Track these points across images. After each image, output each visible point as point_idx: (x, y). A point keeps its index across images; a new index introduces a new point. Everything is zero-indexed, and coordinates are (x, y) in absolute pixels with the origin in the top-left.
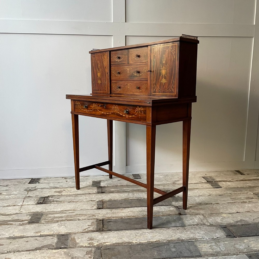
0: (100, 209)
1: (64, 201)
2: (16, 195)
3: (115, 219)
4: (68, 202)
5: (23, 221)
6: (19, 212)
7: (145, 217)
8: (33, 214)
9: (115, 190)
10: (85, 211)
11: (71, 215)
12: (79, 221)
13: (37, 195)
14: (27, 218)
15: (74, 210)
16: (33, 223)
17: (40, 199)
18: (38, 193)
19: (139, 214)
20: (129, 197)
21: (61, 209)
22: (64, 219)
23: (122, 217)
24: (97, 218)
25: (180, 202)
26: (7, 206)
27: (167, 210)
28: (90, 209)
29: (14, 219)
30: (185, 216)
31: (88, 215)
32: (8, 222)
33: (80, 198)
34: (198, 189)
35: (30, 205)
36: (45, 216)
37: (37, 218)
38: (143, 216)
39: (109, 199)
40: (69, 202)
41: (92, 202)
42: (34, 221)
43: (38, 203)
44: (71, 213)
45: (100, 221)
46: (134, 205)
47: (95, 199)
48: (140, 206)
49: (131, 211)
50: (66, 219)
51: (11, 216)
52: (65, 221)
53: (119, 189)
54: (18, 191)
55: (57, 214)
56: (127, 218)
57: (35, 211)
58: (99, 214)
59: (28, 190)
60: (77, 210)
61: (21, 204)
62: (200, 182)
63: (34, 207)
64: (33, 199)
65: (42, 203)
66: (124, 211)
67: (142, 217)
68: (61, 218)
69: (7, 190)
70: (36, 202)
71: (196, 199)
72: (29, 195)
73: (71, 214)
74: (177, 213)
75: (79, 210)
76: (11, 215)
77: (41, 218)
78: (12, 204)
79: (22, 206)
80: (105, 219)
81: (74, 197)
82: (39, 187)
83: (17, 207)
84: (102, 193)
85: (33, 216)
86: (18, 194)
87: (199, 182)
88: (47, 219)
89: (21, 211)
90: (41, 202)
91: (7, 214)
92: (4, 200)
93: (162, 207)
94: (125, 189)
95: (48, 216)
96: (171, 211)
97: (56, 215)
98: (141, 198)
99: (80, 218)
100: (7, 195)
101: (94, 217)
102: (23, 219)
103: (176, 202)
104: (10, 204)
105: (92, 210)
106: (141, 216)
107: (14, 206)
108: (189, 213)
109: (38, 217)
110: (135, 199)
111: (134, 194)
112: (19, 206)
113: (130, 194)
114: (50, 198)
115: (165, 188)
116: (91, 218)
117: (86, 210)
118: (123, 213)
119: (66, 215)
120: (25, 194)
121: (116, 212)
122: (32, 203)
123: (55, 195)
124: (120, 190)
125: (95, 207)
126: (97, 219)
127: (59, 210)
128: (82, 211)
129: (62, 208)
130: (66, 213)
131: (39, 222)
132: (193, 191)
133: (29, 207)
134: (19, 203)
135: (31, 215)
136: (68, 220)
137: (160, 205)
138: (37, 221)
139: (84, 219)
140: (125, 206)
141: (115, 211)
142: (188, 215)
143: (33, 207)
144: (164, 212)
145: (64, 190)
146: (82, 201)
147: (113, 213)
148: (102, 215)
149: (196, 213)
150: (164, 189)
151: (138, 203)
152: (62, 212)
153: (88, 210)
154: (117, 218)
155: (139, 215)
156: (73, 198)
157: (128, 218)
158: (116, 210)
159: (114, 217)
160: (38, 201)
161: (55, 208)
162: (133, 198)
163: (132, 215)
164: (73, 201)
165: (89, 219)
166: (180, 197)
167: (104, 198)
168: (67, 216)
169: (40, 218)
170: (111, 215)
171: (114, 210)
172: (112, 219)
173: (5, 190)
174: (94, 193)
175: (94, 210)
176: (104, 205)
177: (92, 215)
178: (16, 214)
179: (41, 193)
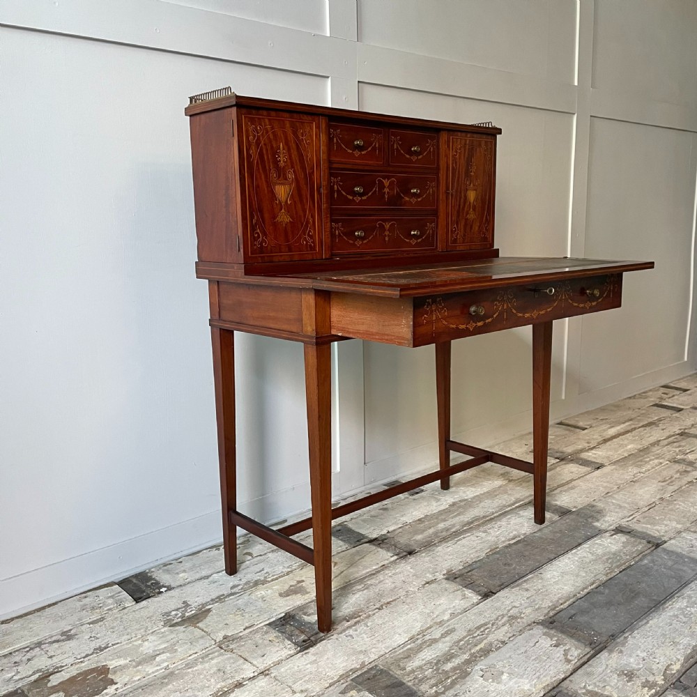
0: (489, 595)
2: (170, 650)
3: (567, 605)
4: (379, 609)
8: (357, 682)
9: (428, 537)
11: (460, 640)
12: (509, 645)
17: (282, 632)
19: (592, 575)
20: (490, 543)
21: (398, 634)
22: (465, 657)
23: (574, 596)
24: (534, 620)
28: (468, 605)
30: (666, 544)
31: (500, 623)
33: (388, 586)
35: (284, 660)
37: (391, 687)
39: (462, 564)
41: (434, 584)
43: (299, 644)
44: (447, 634)
45: (551, 623)
50: (473, 656)
52: (477, 660)
53: (431, 531)
54: (151, 638)
55: (423, 653)
56: (585, 592)
58: (516, 607)
60: (445, 620)
61: (249, 668)
63: (314, 661)
65: (314, 643)
68: (452, 658)
69: (99, 650)
70: (290, 645)
72: (221, 635)
73: (455, 637)
74: (645, 543)
75: (447, 617)
77: (402, 682)
79: (264, 674)
81: (365, 588)
85: (364, 686)
86: (173, 645)
88: (427, 678)
89: (296, 690)
90: (300, 639)
92: (163, 683)
93: (598, 541)
95: (408, 669)
97: (425, 657)
98: (520, 536)
99: (499, 637)
100: (139, 663)
101: (522, 621)
103: (597, 521)
104: (217, 687)
108: (663, 536)
109: (385, 682)
110: (512, 542)
111: (487, 532)
112: (254, 678)
114: (303, 616)
116: (519, 625)
119: (448, 644)
120: (202, 638)
121: (538, 587)
122: (282, 653)
125: (472, 596)
126: (539, 622)
128: (463, 618)
130: (435, 640)
135: (352, 686)
139: (509, 635)
140: (526, 568)
142: (669, 540)
143: (310, 663)
146: (408, 592)
147: (542, 594)
148: (529, 609)
151: (536, 550)
152: (419, 641)
156: (368, 593)
157: (587, 590)
159: (557, 601)
160: (289, 639)
161: (379, 638)
164: (383, 601)
165: (522, 630)
168: (458, 646)
169: (399, 685)
170: (546, 601)
171: (528, 586)
172: (564, 609)
175: (487, 604)
177: (506, 618)
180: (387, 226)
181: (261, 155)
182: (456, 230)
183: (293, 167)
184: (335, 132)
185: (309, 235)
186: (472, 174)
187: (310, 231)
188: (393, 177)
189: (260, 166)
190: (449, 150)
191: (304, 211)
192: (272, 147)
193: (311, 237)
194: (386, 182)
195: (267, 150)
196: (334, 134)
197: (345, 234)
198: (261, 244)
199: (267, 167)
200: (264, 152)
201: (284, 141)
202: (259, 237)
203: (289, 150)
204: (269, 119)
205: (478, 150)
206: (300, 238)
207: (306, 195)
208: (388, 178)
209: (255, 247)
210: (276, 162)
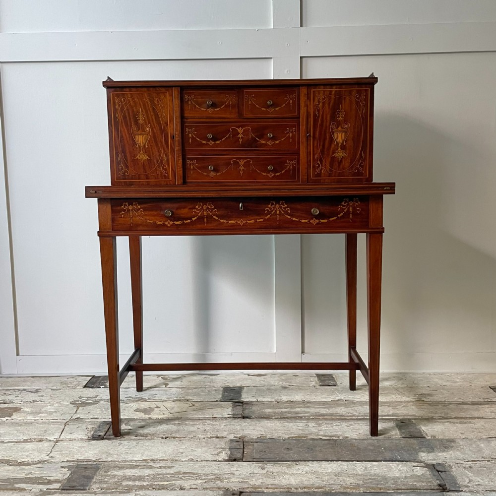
0: (235, 460)
1: (153, 434)
2: (51, 413)
3: (271, 491)
4: (162, 438)
5: (49, 482)
6: (47, 458)
7: (348, 491)
8: (78, 466)
9: (275, 413)
10: (198, 465)
11: (163, 474)
12: (182, 491)
13: (96, 417)
14: (60, 475)
15: (173, 460)
16: (71, 491)
17: (99, 427)
18: (99, 411)
19: (332, 482)
20: (307, 432)
21: (143, 455)
22: (145, 484)
23: (288, 488)
24: (227, 486)
25: (440, 454)
26: (25, 441)
27: (407, 475)
28: (210, 459)
29: (30, 476)
30: (457, 493)
31: (204, 477)
32: (17, 483)
33: (192, 429)
34: (483, 418)
35: (75, 440)
36: (102, 472)
37: (85, 477)
38: (344, 488)
39: (259, 436)
40: (164, 436)
41: (218, 439)
42: (75, 484)
43: (95, 436)
44: (165, 467)
45: (233, 494)
46: (320, 456)
47: (225, 434)
48: (335, 459)
49: (313, 473)
50: (151, 485)
51: (27, 467)
52: (148, 489)
53: (284, 410)
54: (56, 405)
55: (131, 470)
56: (302, 491)
57: (82, 458)
58: (233, 474)
59: (79, 404)
60: (180, 461)
61: (57, 436)
62: (486, 400)
63: (83, 447)
64: (84, 427)
65: (103, 439)
66: (295, 472)
67: (342, 490)
68: (139, 480)
69: (34, 401)
70: (90, 435)
71: (482, 445)
72: (78, 416)
73: (164, 471)
74: (435, 484)
75: (185, 460)
76: (28, 464)
77: (93, 478)
78: (36, 437)
79: (57, 442)
80: (247, 491)
81: (179, 425)
82: (103, 398)
83: (46, 444)
84: (244, 418)
85: (76, 469)
86: (55, 412)
87: (482, 400)
88: (106, 483)
89: (51, 455)
90: (100, 434)
91: (19, 461)
92: (21, 425)
93: (393, 465)
94: (298, 410)
95: (109, 473)
96: (419, 478)
97: (129, 472)
98: (338, 437)
99: (186, 484)
100: (31, 413)
101: (219, 483)
102: (52, 478)
103: (429, 452)
104: (33, 437)
105: (215, 463)
106: (337, 488)
107: (41, 441)
108: (468, 487)
109: (88, 473)
110: (324, 438)
111: (319, 425)
112: (50, 441)
113: (312, 424)
114: (124, 425)
115: (398, 412)
116: (212, 484)
117: (202, 461)
118: (293, 474)
119: (152, 473)
120: (70, 414)
121: (275, 471)
122: (80, 437)
123: (135, 417)
124: (286, 412)
125: (224, 455)
126: (227, 490)
127: (139, 457)
128: (191, 464)
129: (146, 453)
130: (152, 467)
131: (87, 488)
132: (470, 423)
133: (73, 445)
134: (53, 434)
135: (72, 467)
136: (154, 487)
137: (388, 458)
138: (82, 485)
139: (194, 487)
140: (296, 457)
141: (272, 470)
142: (465, 492)
143: (80, 447)
144: (399, 478)
145: (157, 407)
146: (195, 437)
147: (267, 475)
148: (238, 480)
149: (488, 488)
150: (394, 416)
151: (330, 450)
152: (144, 464)
153: (207, 461)
154: (276, 488)
155: (333, 486)
156: (175, 428)
157: (306, 490)
158: (275, 467)
159: (268, 485)
160: (96, 431)
161: (129, 452)
162: (318, 435)
163: (317, 485)
164: (174, 435)
165: (207, 488)
166: (438, 440)
167: (246, 432)
168: (154, 477)
169: (89, 478)
170: (261, 481)
171: (270, 467)
172: (263, 492)
173: (30, 402)
174: (226, 418)
175: (221, 464)
176: (245, 450)
177: (213, 477)
178: (40, 462)
179: (105, 412)
180: (242, 162)
181: (125, 117)
182: (319, 166)
183: (149, 123)
184: (190, 97)
185: (163, 168)
186: (340, 119)
187: (164, 166)
188: (248, 126)
189: (124, 124)
190: (310, 101)
191: (159, 152)
192: (133, 111)
193: (166, 170)
194: (240, 130)
195: (129, 113)
196: (188, 99)
197: (199, 168)
198: (124, 174)
199: (129, 124)
200: (127, 114)
201: (142, 107)
202: (122, 169)
203: (147, 112)
204: (131, 94)
205: (348, 98)
206: (156, 170)
207: (161, 142)
208: (242, 126)
209: (120, 176)
210: (136, 121)
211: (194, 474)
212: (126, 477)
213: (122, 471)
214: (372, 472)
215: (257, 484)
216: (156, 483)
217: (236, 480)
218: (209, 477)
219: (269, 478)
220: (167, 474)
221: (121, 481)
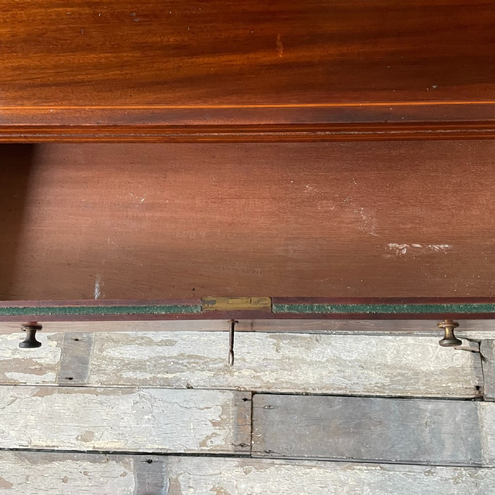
5: (42, 369)
32: (7, 371)
36: (96, 350)
37: (78, 359)
45: (245, 399)
80: (260, 391)
101: (229, 379)
109: (81, 350)
126: (238, 390)
211: (200, 358)
212: (124, 361)
213: (118, 350)
214: (404, 361)
215: (271, 381)
216: (159, 376)
217: (247, 373)
218: (216, 366)
219: (285, 370)
220: (169, 357)
221: (121, 370)
